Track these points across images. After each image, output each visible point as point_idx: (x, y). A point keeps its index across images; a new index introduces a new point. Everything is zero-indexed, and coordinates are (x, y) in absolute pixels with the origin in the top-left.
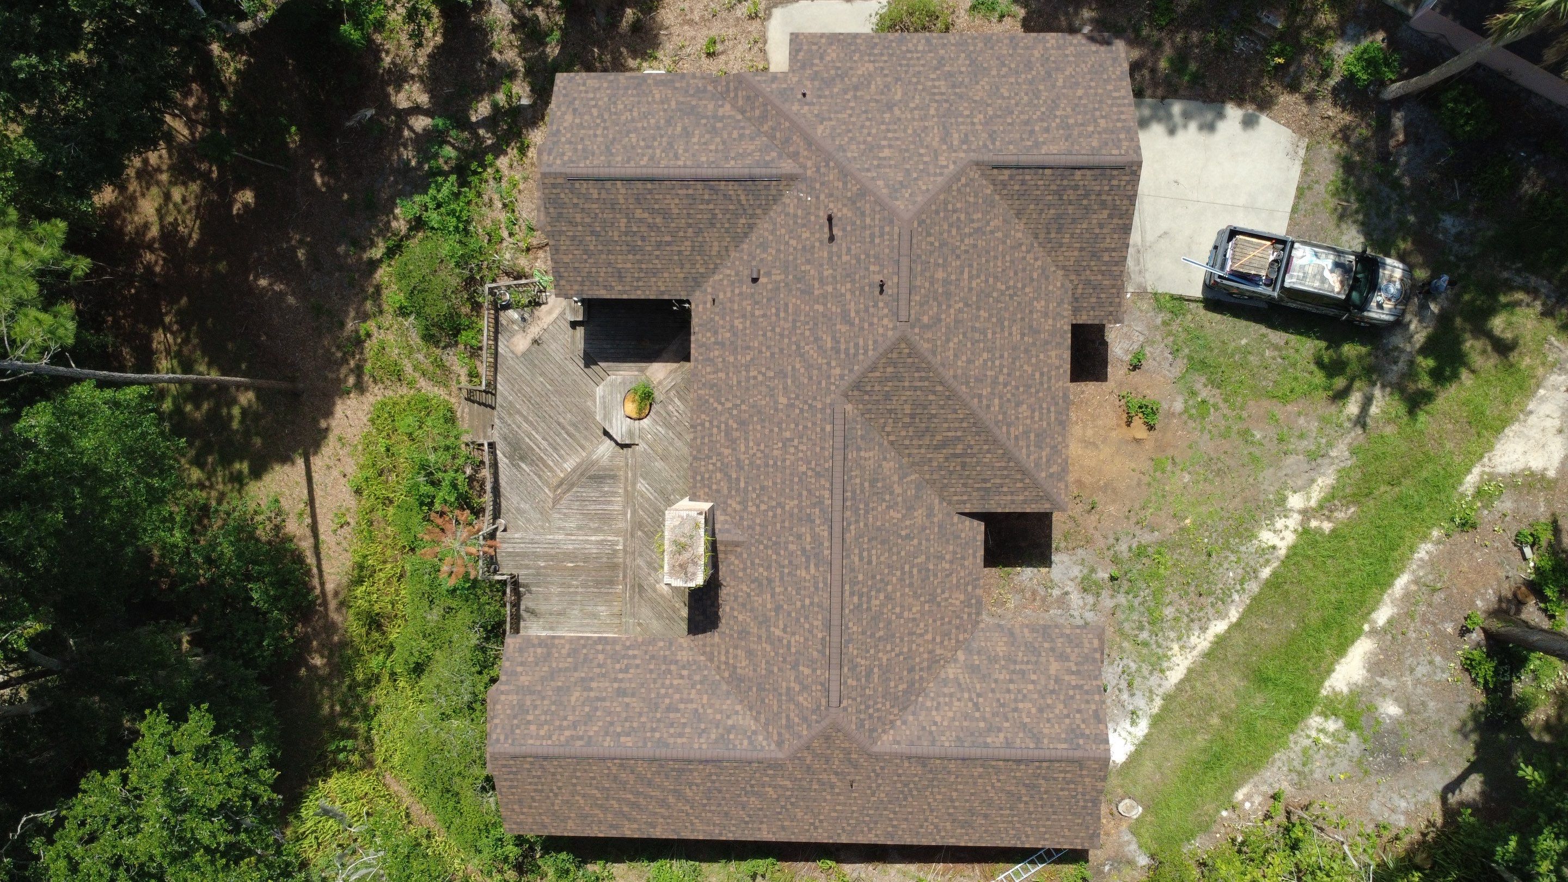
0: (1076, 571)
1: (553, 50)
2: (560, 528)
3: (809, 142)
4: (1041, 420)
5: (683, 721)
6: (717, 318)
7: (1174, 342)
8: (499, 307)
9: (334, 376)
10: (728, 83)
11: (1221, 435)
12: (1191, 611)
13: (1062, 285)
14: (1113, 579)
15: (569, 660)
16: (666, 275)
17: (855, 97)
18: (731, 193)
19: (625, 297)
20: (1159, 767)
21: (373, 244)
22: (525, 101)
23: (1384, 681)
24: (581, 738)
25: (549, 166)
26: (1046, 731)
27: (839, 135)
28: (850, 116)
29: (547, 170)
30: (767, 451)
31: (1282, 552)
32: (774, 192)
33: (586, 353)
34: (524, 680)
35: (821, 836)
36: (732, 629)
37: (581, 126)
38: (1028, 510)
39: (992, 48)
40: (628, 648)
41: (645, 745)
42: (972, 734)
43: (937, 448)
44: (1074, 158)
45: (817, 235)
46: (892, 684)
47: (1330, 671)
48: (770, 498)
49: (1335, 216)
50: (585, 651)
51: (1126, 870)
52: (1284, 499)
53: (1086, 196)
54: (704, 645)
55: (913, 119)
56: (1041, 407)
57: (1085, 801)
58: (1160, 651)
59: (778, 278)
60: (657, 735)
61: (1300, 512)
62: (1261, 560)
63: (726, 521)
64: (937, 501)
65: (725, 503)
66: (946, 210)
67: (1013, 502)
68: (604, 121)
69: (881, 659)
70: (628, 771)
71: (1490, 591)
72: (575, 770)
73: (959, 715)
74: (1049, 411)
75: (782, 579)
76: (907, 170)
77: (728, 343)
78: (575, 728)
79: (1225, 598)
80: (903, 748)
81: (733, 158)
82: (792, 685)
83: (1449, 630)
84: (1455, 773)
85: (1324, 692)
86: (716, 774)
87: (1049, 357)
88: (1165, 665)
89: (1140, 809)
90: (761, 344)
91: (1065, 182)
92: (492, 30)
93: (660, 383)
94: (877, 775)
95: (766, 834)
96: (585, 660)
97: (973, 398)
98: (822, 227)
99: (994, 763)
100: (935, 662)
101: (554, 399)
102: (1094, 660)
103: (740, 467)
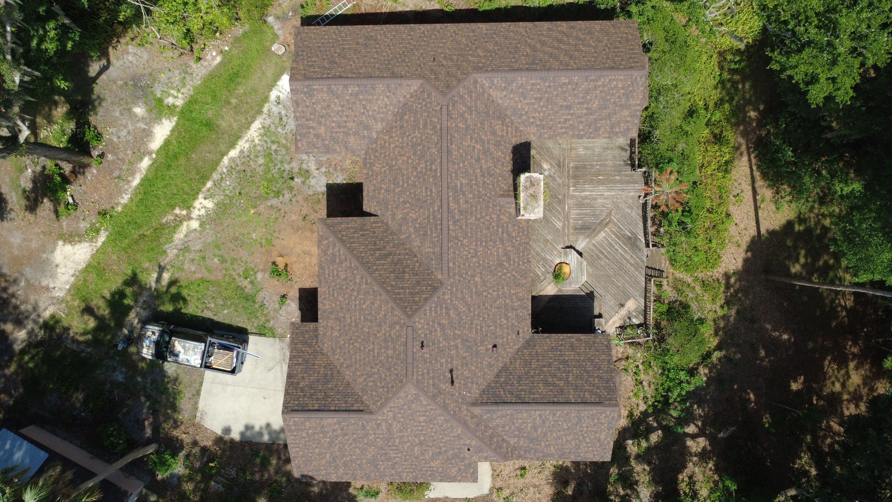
0: (313, 182)
1: (614, 471)
2: (607, 199)
3: (465, 424)
4: (333, 270)
5: (532, 93)
6: (516, 324)
7: (263, 310)
8: (644, 325)
9: (743, 283)
10: (512, 456)
11: (236, 260)
12: (249, 162)
13: (323, 344)
14: (292, 178)
15: (599, 125)
16: (546, 348)
17: (440, 448)
18: (509, 396)
19: (569, 335)
20: (263, 73)
21: (719, 359)
22: (630, 442)
23: (143, 126)
24: (592, 81)
25: (614, 411)
26: (326, 95)
27: (448, 428)
28: (442, 438)
29: (614, 408)
30: (486, 250)
31: (201, 196)
32: (484, 396)
33: (593, 300)
34: (626, 113)
35: (451, 27)
36: (505, 147)
37: (596, 432)
38: (339, 218)
39: (366, 474)
40: (565, 133)
41: (554, 78)
42: (366, 92)
43: (390, 254)
44: (319, 416)
45: (459, 373)
46: (412, 119)
47: (173, 131)
48: (484, 223)
49: (180, 380)
50: (591, 130)
51: (279, 13)
52: (201, 225)
53: (311, 395)
54: (521, 136)
55: (407, 436)
56: (333, 277)
57: (302, 55)
58: (265, 138)
59: (481, 348)
60: (547, 84)
61: (192, 218)
62: (212, 191)
63: (509, 208)
64: (390, 223)
65: (510, 219)
66: (388, 388)
67: (347, 223)
68: (582, 435)
69: (419, 133)
70: (564, 62)
71: (89, 178)
72: (595, 61)
73: (374, 102)
74: (329, 275)
75: (476, 177)
76: (410, 409)
77: (510, 310)
78: (595, 86)
79: (231, 169)
80: (405, 82)
81: (508, 415)
82: (469, 117)
83: (110, 156)
84: (103, 77)
85: (175, 119)
86: (512, 62)
87: (329, 305)
88: (262, 131)
89: (273, 49)
90: (491, 310)
91: (323, 402)
92: (649, 482)
93: (550, 283)
94: (419, 66)
95: (483, 27)
96: (590, 125)
97: (371, 283)
98: (457, 377)
99: (354, 76)
100: (389, 131)
101: (611, 273)
102: (300, 135)
103: (502, 240)
